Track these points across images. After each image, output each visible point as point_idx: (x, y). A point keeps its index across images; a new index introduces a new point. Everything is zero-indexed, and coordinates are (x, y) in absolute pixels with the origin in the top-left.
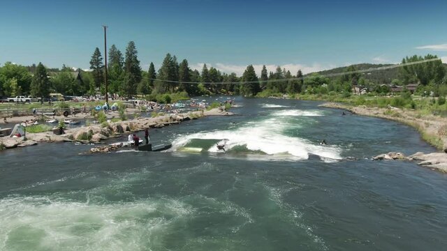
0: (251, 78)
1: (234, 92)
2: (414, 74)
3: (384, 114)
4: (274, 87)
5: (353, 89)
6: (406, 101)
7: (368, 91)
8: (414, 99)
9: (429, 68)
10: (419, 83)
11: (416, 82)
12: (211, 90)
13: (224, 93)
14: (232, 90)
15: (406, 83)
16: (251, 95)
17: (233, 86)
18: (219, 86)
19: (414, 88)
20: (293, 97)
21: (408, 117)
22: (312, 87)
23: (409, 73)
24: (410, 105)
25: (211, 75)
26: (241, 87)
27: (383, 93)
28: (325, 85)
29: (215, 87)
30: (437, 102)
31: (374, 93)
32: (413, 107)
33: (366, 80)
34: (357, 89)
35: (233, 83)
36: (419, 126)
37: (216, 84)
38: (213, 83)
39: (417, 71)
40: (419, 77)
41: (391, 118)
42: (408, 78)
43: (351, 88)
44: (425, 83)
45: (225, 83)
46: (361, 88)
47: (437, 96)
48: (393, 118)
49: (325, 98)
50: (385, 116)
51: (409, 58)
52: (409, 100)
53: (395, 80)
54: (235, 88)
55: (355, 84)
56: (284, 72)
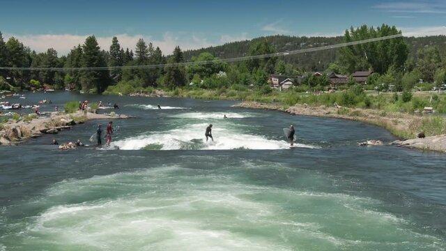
0: (93, 60)
1: (56, 86)
2: (363, 55)
3: (339, 113)
4: (136, 77)
5: (269, 81)
6: (357, 98)
7: (295, 83)
8: (368, 95)
9: (384, 46)
10: (370, 70)
11: (367, 68)
12: (11, 82)
13: (37, 87)
14: (50, 82)
15: (351, 70)
16: (93, 90)
17: (52, 74)
18: (27, 75)
19: (365, 78)
20: (177, 94)
21: (370, 115)
22: (202, 77)
23: (356, 54)
24: (363, 103)
25: (12, 54)
26: (67, 77)
27: (319, 86)
28: (222, 74)
29: (18, 76)
30: (400, 99)
31: (304, 87)
32: (368, 105)
33: (287, 66)
34: (275, 81)
35: (53, 69)
36: (386, 124)
37: (20, 70)
38: (14, 68)
39: (367, 52)
40: (370, 61)
41: (348, 117)
42: (353, 63)
43: (266, 79)
44: (380, 70)
45: (37, 69)
46: (281, 79)
47: (400, 90)
48: (351, 118)
49: (233, 95)
50: (341, 116)
51: (355, 29)
52: (362, 95)
53: (333, 66)
54: (57, 78)
55: (271, 72)
56: (151, 49)
